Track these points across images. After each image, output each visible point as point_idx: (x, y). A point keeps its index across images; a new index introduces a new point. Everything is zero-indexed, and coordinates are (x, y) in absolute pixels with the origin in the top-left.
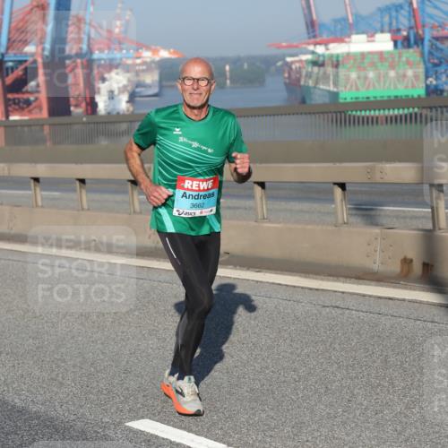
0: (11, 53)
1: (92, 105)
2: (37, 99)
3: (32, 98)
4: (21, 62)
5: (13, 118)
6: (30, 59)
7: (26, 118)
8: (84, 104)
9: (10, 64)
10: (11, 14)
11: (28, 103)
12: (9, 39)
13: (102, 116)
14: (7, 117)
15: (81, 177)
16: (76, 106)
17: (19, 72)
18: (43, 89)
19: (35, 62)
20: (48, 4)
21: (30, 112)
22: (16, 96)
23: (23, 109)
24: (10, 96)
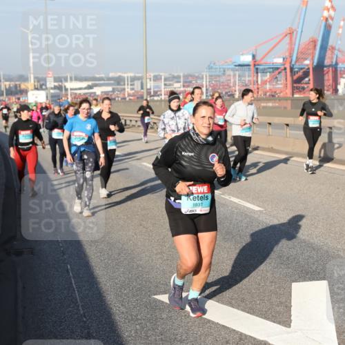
0: (297, 64)
1: (336, 91)
2: (308, 87)
3: (306, 86)
4: (302, 69)
5: (295, 96)
6: (307, 67)
7: (302, 96)
8: (331, 90)
9: (296, 70)
10: (299, 45)
11: (304, 88)
12: (297, 58)
13: (341, 96)
14: (293, 95)
15: (330, 126)
16: (328, 90)
17: (300, 74)
18: (311, 82)
19: (309, 69)
20: (318, 40)
21: (304, 93)
22: (298, 85)
23: (300, 91)
24: (295, 85)
